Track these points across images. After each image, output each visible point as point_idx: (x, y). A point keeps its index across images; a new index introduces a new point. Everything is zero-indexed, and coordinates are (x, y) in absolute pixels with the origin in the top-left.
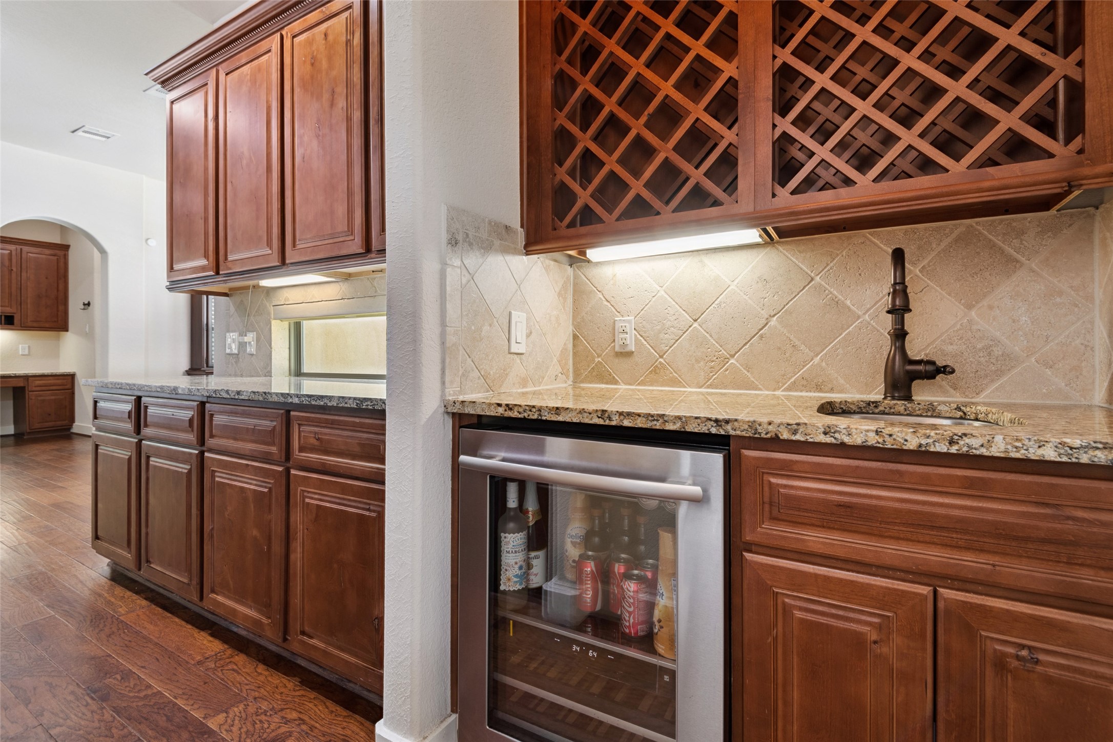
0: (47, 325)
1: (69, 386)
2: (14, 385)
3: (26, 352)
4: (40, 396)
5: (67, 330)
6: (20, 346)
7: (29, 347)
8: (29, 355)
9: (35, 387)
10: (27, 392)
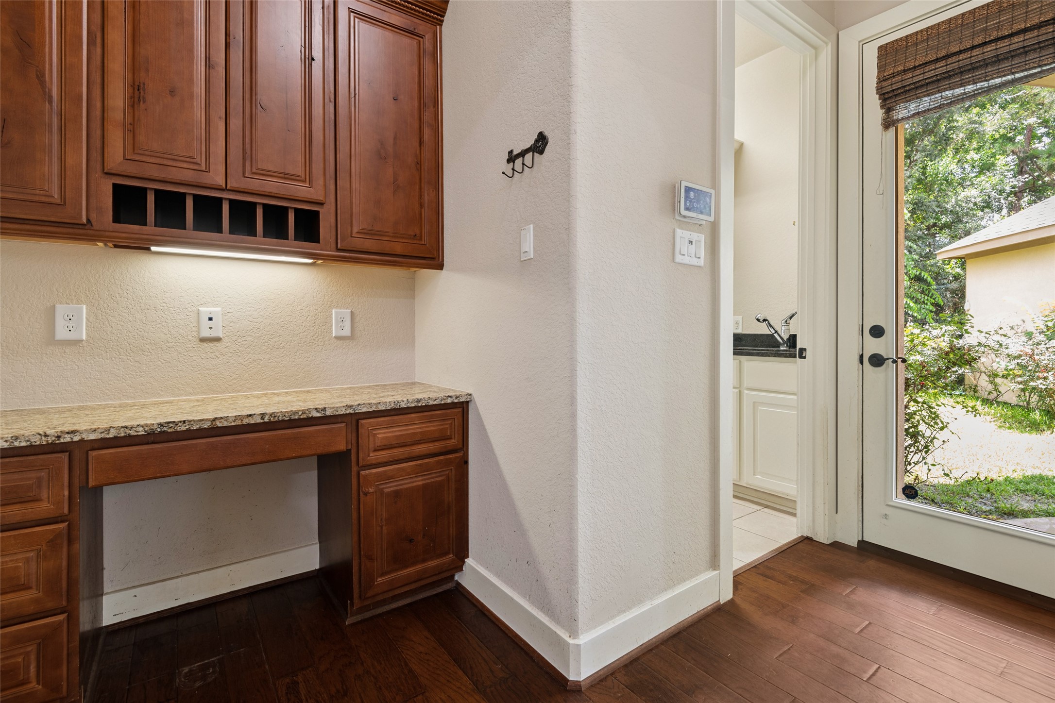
0: (398, 248)
1: (453, 442)
2: (320, 451)
3: (347, 332)
4: (389, 477)
5: (440, 267)
6: (334, 311)
7: (352, 313)
8: (352, 338)
9: (375, 450)
10: (354, 469)
